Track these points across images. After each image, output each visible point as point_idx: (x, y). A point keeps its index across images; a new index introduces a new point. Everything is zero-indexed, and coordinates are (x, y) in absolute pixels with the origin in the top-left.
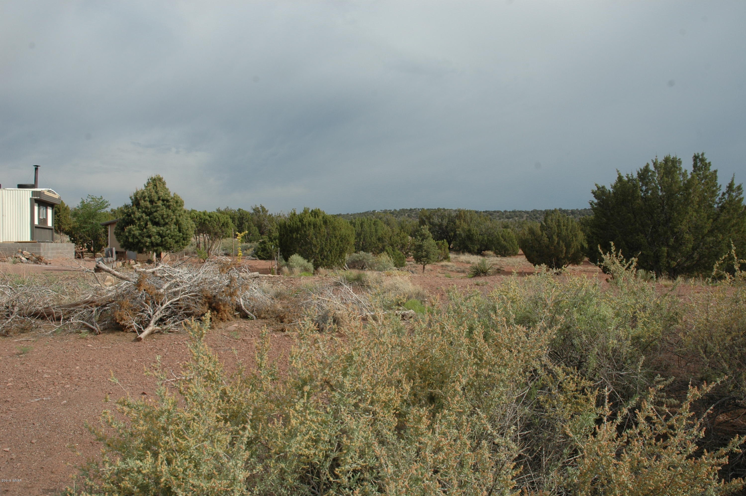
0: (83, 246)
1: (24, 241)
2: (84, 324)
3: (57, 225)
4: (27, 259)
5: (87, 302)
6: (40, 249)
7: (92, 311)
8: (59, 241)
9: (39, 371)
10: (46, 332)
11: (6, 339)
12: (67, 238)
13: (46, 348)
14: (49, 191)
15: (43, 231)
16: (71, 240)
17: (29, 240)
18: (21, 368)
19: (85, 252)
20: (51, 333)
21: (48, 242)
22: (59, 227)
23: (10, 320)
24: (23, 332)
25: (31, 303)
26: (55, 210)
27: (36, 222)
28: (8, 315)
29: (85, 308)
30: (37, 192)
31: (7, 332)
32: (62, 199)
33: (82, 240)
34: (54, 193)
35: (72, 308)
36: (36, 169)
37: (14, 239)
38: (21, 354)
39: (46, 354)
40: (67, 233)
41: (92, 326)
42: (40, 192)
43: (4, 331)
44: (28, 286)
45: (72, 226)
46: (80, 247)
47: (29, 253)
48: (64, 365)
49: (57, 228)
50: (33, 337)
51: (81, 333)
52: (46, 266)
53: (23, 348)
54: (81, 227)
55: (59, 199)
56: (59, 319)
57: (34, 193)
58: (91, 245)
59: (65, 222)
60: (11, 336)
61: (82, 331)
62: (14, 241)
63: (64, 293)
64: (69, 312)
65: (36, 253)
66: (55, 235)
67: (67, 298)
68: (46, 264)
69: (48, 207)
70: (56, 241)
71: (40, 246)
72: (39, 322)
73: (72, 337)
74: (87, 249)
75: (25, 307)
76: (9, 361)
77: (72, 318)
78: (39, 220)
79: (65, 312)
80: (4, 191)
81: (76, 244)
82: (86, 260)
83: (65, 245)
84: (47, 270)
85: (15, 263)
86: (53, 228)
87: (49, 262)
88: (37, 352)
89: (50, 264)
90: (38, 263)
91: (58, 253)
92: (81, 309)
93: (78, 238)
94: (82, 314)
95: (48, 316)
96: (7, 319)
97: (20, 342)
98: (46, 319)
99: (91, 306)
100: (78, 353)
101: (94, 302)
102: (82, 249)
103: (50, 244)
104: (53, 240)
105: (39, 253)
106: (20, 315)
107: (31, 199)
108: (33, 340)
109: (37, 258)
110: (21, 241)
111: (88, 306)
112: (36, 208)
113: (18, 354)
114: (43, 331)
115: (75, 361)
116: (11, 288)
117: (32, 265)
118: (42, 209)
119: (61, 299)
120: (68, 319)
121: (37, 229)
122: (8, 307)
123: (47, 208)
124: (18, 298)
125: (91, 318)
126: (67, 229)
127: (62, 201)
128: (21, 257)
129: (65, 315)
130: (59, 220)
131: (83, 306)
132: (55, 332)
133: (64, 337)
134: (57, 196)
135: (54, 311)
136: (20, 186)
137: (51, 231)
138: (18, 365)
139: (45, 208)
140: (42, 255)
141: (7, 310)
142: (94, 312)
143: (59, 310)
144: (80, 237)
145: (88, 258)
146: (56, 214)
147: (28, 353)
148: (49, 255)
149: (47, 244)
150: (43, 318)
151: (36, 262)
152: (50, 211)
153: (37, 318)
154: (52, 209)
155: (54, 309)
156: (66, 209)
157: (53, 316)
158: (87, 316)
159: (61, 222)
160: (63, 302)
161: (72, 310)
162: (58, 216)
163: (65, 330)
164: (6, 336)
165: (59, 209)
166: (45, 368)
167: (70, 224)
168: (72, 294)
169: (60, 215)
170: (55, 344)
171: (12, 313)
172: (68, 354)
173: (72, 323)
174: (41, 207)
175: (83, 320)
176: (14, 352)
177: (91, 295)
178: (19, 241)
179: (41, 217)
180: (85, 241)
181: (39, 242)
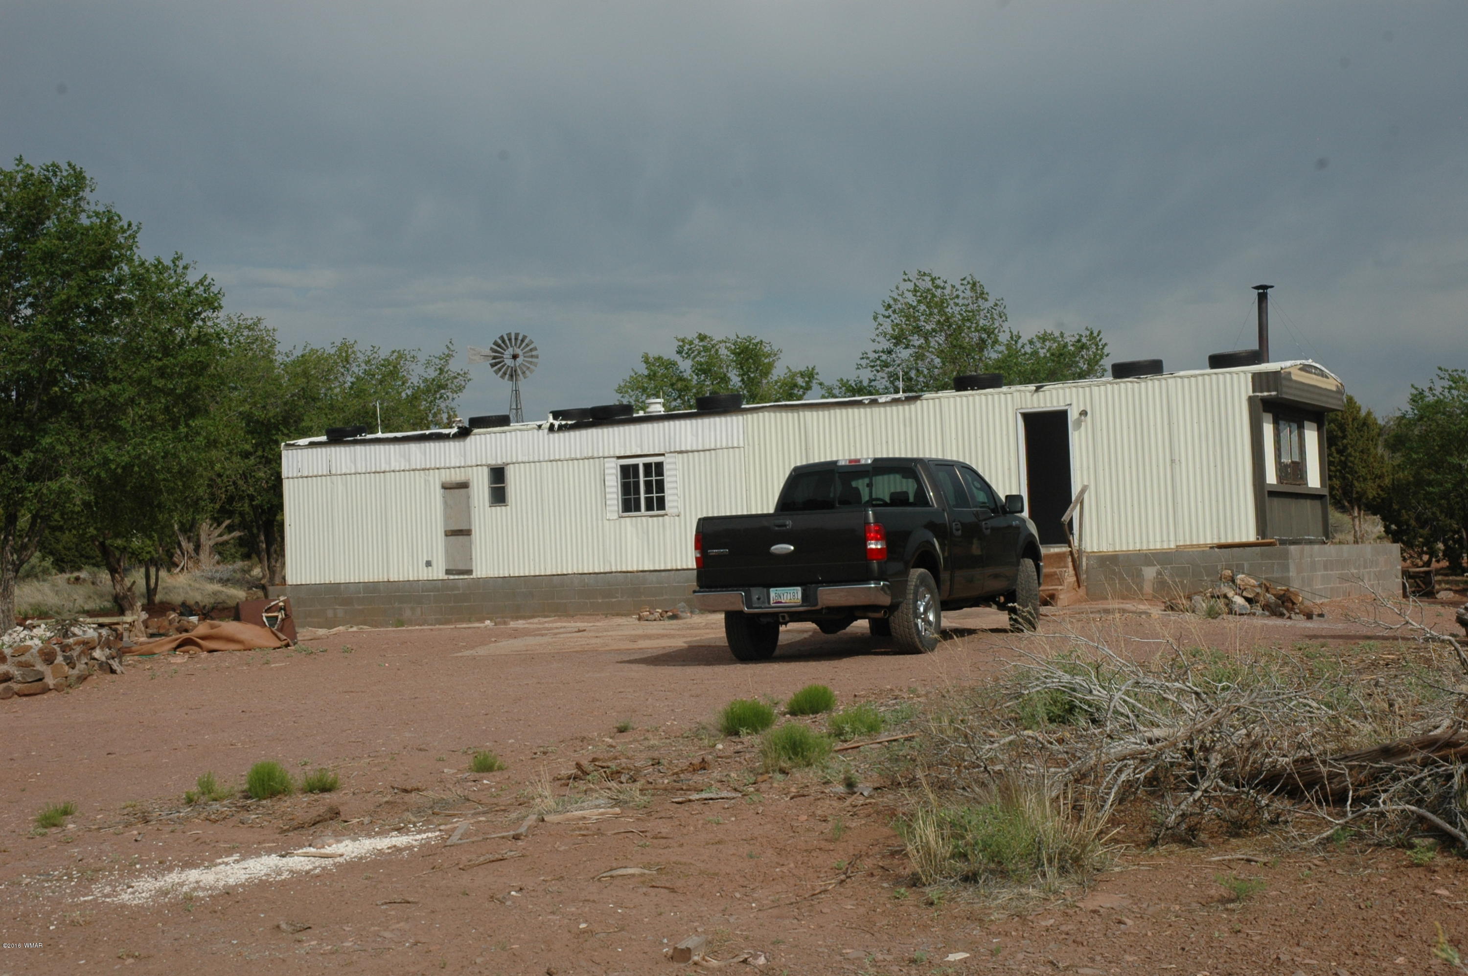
0: (1432, 553)
1: (1237, 540)
2: (1421, 819)
3: (1337, 483)
4: (1249, 600)
5: (1431, 744)
6: (1286, 568)
7: (1450, 776)
8: (1351, 538)
9: (1283, 958)
10: (1302, 836)
11: (1190, 852)
12: (1374, 526)
13: (1302, 889)
14: (1305, 368)
15: (1292, 504)
16: (1387, 530)
17: (1252, 537)
18: (1232, 943)
19: (1438, 572)
20: (1319, 843)
21: (1311, 542)
22: (1347, 490)
23: (1198, 794)
24: (1237, 835)
25: (1255, 745)
26: (1329, 432)
27: (1271, 478)
28: (1193, 779)
29: (1424, 764)
30: (1267, 374)
31: (1192, 830)
32: (1349, 391)
33: (1426, 531)
34: (1323, 374)
35: (1384, 764)
36: (1262, 298)
37: (1209, 537)
38: (1232, 901)
39: (1303, 909)
40: (1373, 508)
41: (1448, 827)
42: (1276, 374)
43: (1184, 826)
44: (1244, 686)
45: (1387, 481)
46: (1420, 556)
47: (1253, 582)
48: (1358, 949)
49: (1338, 493)
50: (1265, 852)
51: (1412, 847)
52: (1309, 624)
53: (1236, 884)
54: (1420, 482)
55: (1340, 392)
56: (1339, 799)
57: (1259, 380)
58: (1462, 546)
59: (1363, 472)
60: (1204, 845)
61: (1416, 841)
62: (1209, 541)
63: (1357, 712)
64: (1375, 777)
65: (1277, 581)
66: (1335, 516)
67: (1367, 728)
68: (1309, 616)
69: (1307, 424)
70: (1339, 537)
71: (1285, 556)
72: (1282, 804)
73: (1385, 861)
74: (1445, 563)
75: (1239, 755)
76: (1198, 919)
77: (1383, 796)
78: (1281, 468)
79: (1362, 777)
80: (1171, 381)
81: (1408, 545)
82: (1443, 603)
83: (1367, 549)
84: (1311, 637)
85: (1212, 614)
86: (1325, 492)
87: (1316, 611)
88: (1276, 899)
89: (1321, 615)
90: (1282, 615)
91: (1343, 579)
92: (1411, 768)
93: (1413, 522)
94: (1417, 783)
95: (1309, 786)
96: (1192, 791)
97: (1229, 864)
98: (1302, 799)
99: (1445, 759)
100: (1403, 913)
101: (1456, 745)
102: (1428, 564)
103: (1316, 547)
104: (1327, 533)
105: (1286, 581)
106: (1225, 779)
107: (1251, 400)
108: (1263, 859)
109: (1279, 597)
110: (1230, 541)
111: (1434, 756)
112: (1268, 429)
113: (1224, 901)
114: (1295, 833)
115: (1392, 939)
116: (1197, 693)
117: (1263, 622)
118: (1289, 433)
119: (1348, 732)
120: (1370, 799)
121: (1276, 502)
122: (1190, 753)
123: (1301, 427)
124: (1219, 723)
125: (1444, 798)
126: (1371, 494)
127: (1350, 400)
128: (1231, 594)
129: (1361, 784)
130: (1344, 464)
131: (1419, 756)
132: (1329, 839)
133: (1359, 859)
134: (1330, 384)
135: (1324, 770)
136: (1218, 361)
137: (1317, 503)
138: (1221, 933)
139: (1294, 426)
140: (1295, 586)
141: (1190, 763)
142: (1456, 779)
143: (1342, 768)
144: (1418, 519)
145: (1451, 595)
146: (1328, 443)
147: (1250, 898)
148: (1318, 586)
149: (1307, 548)
150: (1293, 793)
151: (1273, 611)
152: (1311, 437)
153: (1275, 794)
154: (1319, 429)
155: (1324, 762)
156: (1365, 424)
157: (1323, 787)
158: (1434, 791)
159: (1353, 472)
160: (1353, 742)
161: (1382, 770)
162: (1340, 452)
163: (1360, 836)
164: (1188, 843)
165: (1342, 427)
166: (1299, 950)
167: (1381, 477)
168: (1380, 717)
169: (1345, 447)
170: (1331, 880)
171: (1203, 771)
172: (1372, 913)
173: (1382, 814)
174: (1281, 423)
175: (1419, 803)
176: (1213, 892)
177: (1447, 723)
178: (1223, 541)
179: (1286, 460)
180: (1437, 533)
181: (1283, 542)
